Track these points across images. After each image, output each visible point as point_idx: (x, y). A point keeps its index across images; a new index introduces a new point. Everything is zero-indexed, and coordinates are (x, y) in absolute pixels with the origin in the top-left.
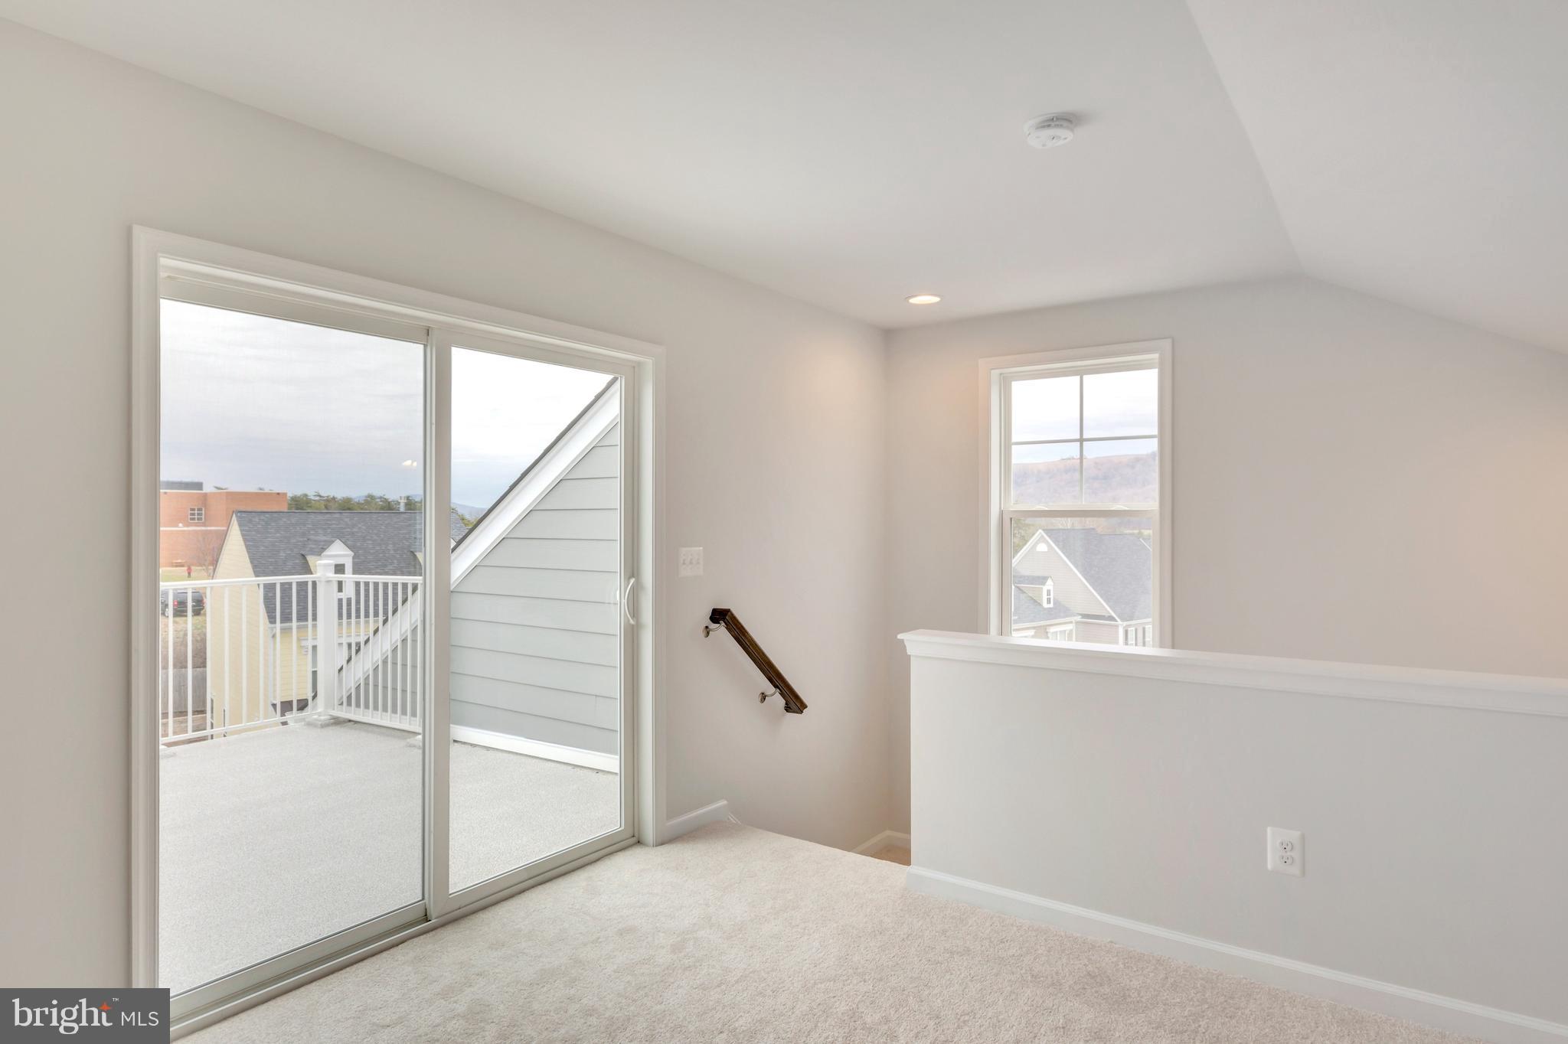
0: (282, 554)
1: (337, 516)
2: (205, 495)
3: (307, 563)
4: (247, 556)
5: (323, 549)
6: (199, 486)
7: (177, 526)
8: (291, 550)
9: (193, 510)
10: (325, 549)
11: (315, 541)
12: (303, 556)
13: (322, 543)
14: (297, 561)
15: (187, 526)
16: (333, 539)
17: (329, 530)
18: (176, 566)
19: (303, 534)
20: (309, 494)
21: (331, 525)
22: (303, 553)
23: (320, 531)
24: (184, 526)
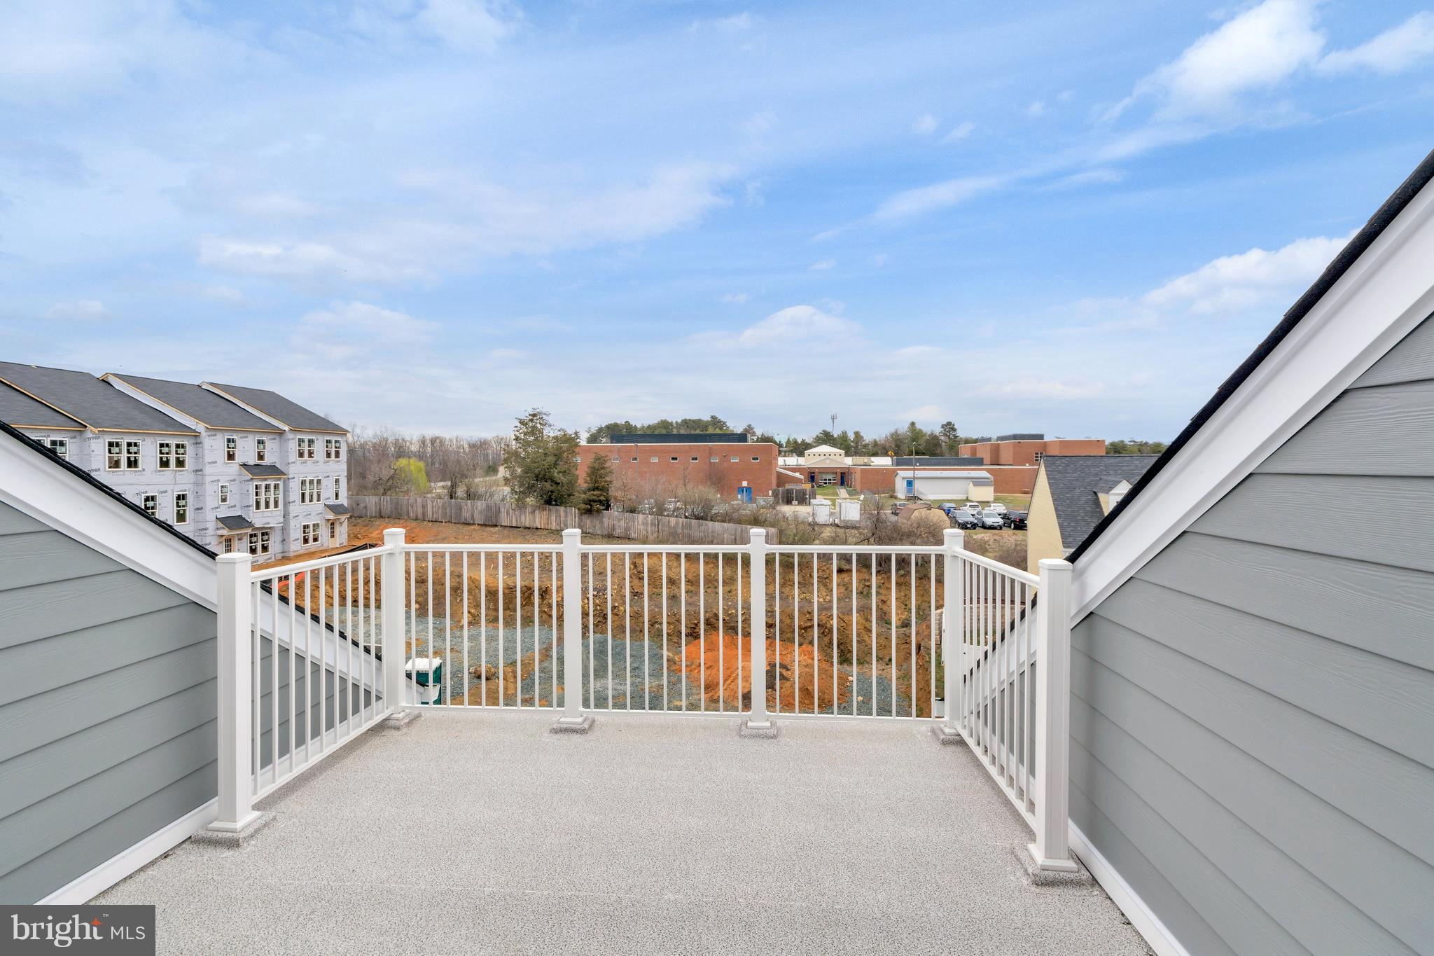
0: (1077, 491)
1: (1128, 459)
2: (1046, 442)
3: (1097, 499)
4: (1049, 490)
5: (1111, 488)
6: (1041, 437)
7: (1025, 465)
8: (1085, 488)
9: (1037, 454)
10: (1113, 488)
11: (1106, 480)
12: (1095, 493)
13: (1112, 483)
14: (1090, 497)
15: (1033, 465)
16: (1121, 479)
17: (1120, 471)
18: (1025, 493)
19: (1097, 475)
20: (1125, 440)
21: (1122, 466)
22: (1095, 490)
23: (1112, 472)
24: (1030, 465)
